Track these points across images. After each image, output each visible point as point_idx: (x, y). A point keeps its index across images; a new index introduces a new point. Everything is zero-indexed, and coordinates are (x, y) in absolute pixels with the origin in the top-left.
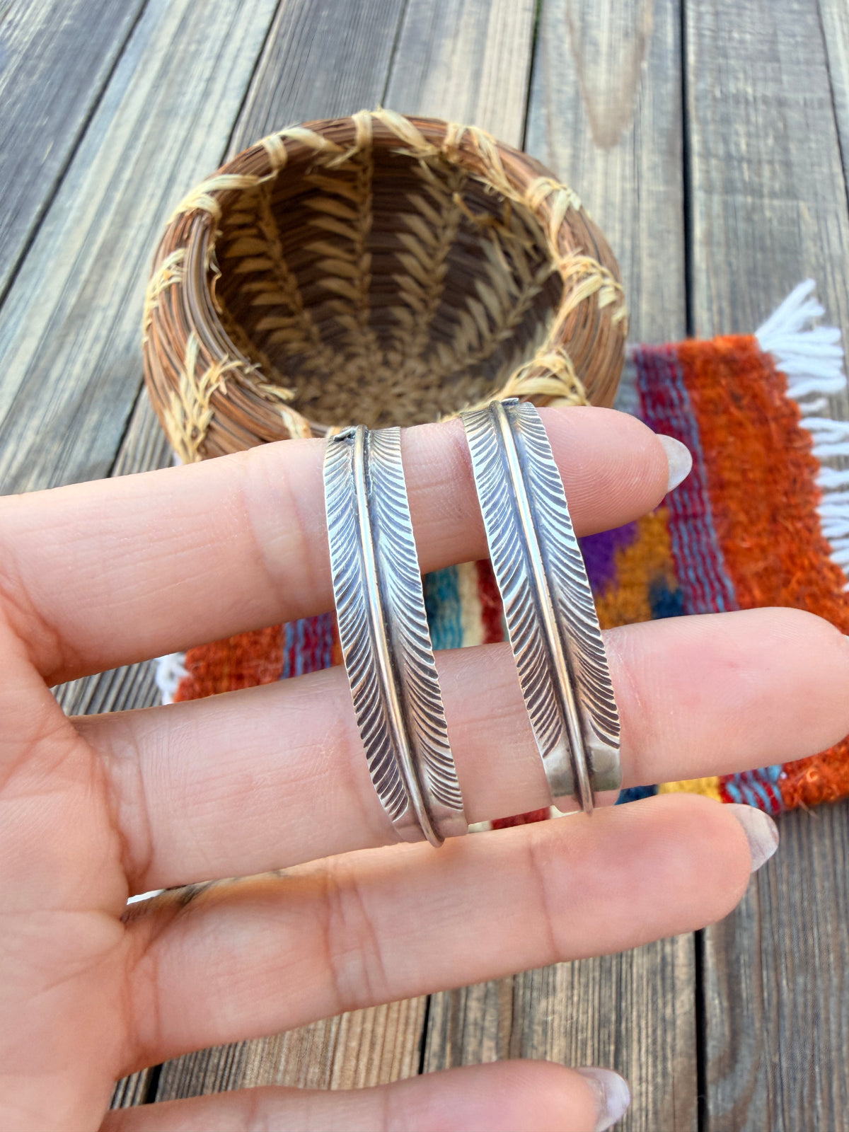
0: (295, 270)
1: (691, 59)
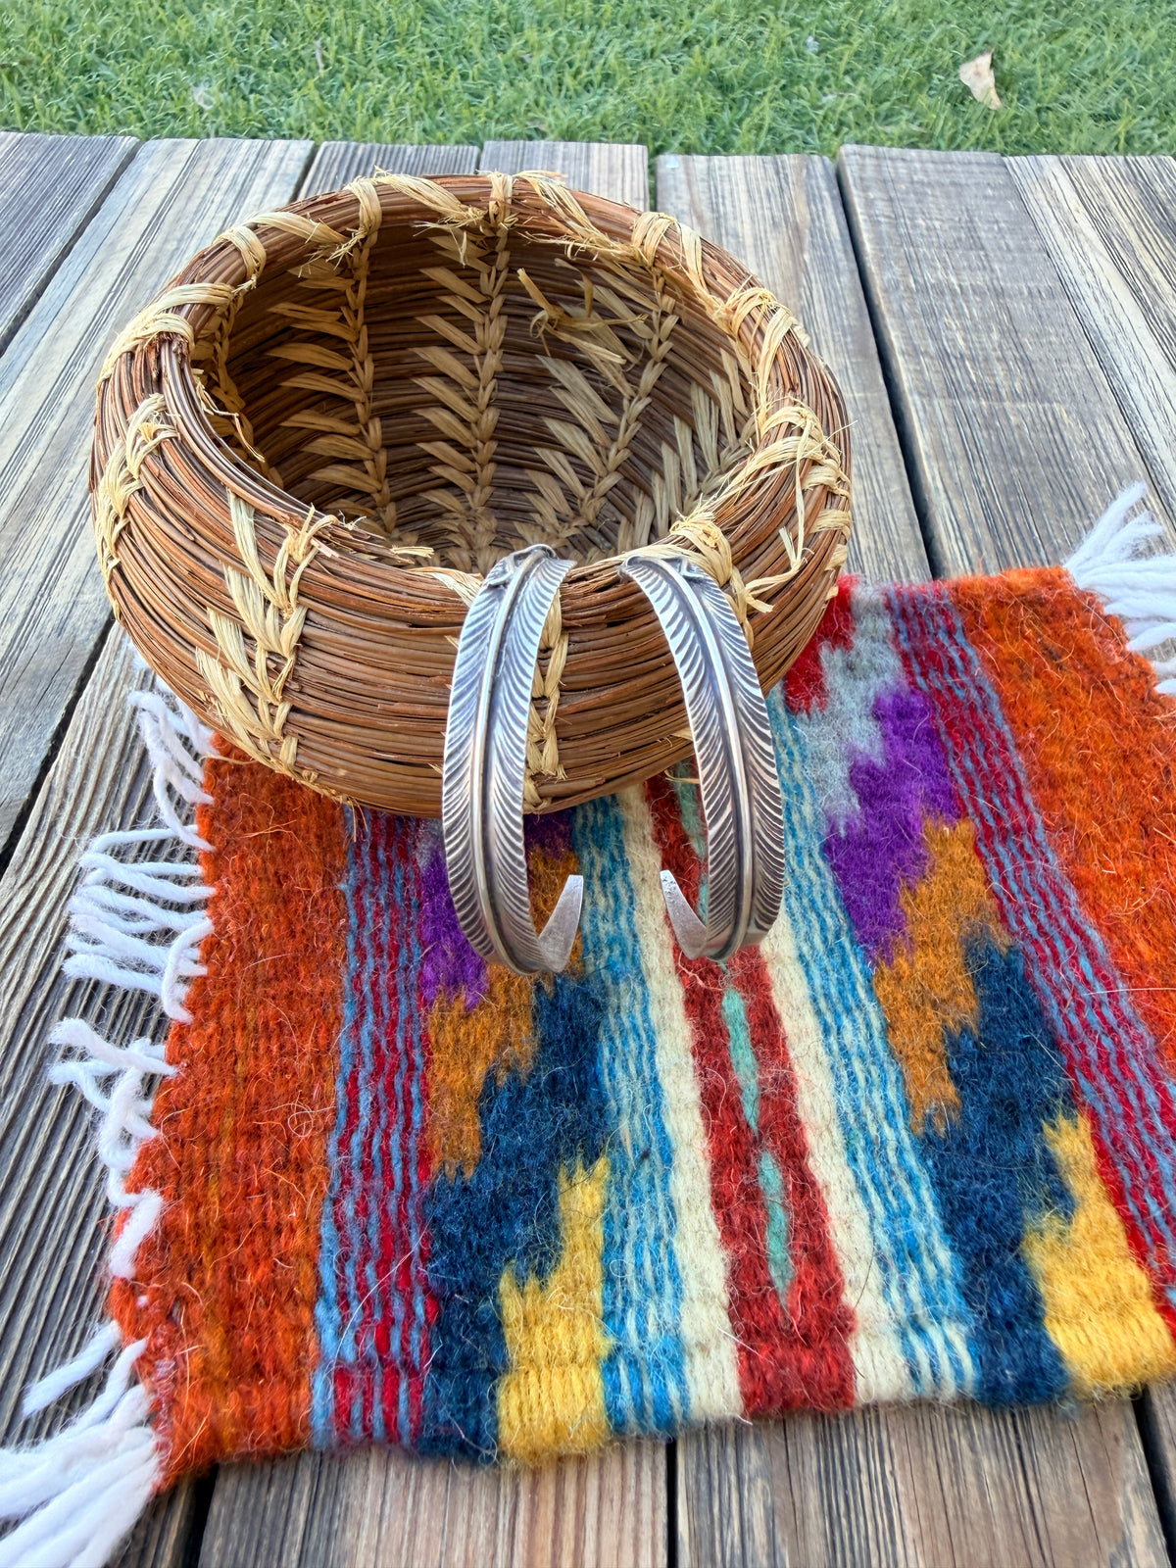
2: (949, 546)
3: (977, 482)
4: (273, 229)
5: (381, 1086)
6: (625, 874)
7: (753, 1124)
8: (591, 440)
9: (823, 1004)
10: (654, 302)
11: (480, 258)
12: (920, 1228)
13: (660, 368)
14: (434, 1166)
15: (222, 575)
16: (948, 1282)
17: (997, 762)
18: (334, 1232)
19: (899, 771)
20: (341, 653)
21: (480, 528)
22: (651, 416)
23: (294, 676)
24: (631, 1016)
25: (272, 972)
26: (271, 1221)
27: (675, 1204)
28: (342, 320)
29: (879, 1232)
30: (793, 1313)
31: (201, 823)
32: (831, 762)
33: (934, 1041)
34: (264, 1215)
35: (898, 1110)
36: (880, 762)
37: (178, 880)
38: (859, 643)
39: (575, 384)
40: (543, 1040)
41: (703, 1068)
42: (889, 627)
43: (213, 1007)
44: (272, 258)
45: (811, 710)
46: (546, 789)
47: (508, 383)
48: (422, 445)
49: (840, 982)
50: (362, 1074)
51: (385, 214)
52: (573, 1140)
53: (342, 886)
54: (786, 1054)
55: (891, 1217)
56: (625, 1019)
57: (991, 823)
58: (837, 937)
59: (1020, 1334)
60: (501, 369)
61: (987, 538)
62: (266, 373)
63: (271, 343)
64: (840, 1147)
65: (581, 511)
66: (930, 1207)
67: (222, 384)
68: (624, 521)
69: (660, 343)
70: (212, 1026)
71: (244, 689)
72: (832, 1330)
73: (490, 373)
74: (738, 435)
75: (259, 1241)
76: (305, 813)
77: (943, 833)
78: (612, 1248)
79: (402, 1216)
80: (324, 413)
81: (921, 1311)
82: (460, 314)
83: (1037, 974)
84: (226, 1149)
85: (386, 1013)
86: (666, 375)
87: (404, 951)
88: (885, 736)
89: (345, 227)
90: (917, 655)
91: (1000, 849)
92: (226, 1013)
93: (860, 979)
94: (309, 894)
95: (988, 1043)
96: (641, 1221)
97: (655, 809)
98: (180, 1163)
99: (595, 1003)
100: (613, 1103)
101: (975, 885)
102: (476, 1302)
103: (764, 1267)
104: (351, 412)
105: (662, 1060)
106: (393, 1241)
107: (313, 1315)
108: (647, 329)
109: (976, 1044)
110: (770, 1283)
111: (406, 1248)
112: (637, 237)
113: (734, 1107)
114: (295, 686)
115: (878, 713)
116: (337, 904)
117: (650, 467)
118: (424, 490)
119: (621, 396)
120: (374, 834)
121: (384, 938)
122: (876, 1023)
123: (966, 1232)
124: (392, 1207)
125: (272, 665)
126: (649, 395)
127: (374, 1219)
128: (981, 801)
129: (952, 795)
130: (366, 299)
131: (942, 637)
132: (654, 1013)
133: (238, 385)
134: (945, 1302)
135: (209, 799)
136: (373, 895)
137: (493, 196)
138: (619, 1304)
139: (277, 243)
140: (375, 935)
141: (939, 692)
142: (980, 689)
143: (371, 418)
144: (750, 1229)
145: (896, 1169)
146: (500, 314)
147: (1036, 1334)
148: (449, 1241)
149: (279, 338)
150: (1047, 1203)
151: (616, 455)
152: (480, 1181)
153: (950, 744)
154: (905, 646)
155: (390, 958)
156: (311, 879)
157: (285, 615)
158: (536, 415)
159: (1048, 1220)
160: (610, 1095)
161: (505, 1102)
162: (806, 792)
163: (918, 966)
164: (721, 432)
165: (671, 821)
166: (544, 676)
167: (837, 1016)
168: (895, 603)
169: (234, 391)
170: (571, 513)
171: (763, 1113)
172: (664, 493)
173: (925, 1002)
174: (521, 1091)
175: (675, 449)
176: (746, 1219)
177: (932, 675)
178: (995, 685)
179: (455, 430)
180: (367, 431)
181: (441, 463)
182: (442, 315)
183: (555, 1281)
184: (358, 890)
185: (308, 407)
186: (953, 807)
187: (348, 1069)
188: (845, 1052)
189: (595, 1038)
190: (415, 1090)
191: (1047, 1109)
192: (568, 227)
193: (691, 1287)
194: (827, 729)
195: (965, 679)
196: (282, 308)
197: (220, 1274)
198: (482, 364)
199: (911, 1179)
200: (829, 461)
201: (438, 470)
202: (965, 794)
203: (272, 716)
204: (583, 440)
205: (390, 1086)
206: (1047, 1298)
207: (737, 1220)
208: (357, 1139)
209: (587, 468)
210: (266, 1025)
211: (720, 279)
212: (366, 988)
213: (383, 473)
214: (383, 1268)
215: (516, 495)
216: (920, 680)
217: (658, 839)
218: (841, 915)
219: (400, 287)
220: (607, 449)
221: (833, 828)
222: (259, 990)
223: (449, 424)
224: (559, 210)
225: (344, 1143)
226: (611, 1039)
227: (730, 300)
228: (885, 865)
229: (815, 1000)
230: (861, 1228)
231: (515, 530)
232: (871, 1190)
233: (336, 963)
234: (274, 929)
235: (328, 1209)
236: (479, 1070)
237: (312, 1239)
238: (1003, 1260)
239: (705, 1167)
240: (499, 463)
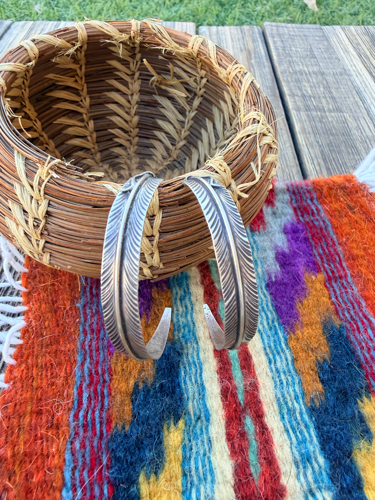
0: (52, 137)
1: (275, 58)
2: (309, 166)
3: (318, 142)
4: (42, 41)
5: (92, 390)
6: (190, 298)
7: (242, 402)
8: (175, 127)
9: (268, 350)
10: (198, 73)
11: (129, 56)
12: (311, 448)
13: (200, 99)
14: (113, 425)
15: (13, 185)
16: (324, 473)
17: (332, 250)
18: (70, 457)
19: (294, 254)
20: (65, 219)
21: (133, 162)
22: (197, 118)
23: (45, 228)
24: (193, 357)
25: (49, 342)
26: (45, 452)
27: (211, 439)
28: (76, 81)
29: (294, 450)
30: (261, 489)
31: (23, 280)
32: (268, 251)
33: (313, 365)
34: (42, 449)
35: (300, 396)
36: (287, 251)
37: (14, 304)
38: (278, 204)
39: (168, 106)
40: (157, 369)
41: (221, 379)
42: (289, 198)
43: (24, 358)
44: (42, 54)
45: (260, 230)
46: (155, 272)
47: (143, 106)
48: (110, 130)
49: (275, 341)
50: (84, 385)
51: (89, 36)
52: (169, 412)
53: (78, 305)
54: (254, 372)
55: (299, 443)
56: (190, 358)
57: (330, 274)
58: (273, 322)
59: (355, 496)
60: (139, 100)
61: (322, 163)
62: (46, 102)
63: (47, 90)
64: (277, 412)
65: (172, 155)
66: (315, 439)
67: (27, 106)
68: (187, 158)
69: (200, 89)
70: (23, 366)
71: (25, 233)
72: (277, 496)
73: (135, 102)
74: (231, 125)
75: (40, 461)
76: (64, 275)
77: (312, 279)
78: (186, 460)
79: (100, 448)
80: (71, 118)
81: (314, 486)
82: (122, 79)
83: (352, 336)
84: (27, 419)
85: (95, 358)
86: (203, 102)
87: (102, 332)
88: (289, 240)
89: (72, 41)
90: (299, 209)
91: (334, 285)
92: (29, 361)
93: (283, 340)
94: (65, 308)
95: (334, 366)
96: (198, 447)
97: (201, 271)
98: (8, 428)
99: (178, 352)
100: (186, 395)
101: (326, 299)
102: (129, 487)
103: (248, 467)
104: (81, 118)
105: (205, 375)
106: (95, 460)
107: (61, 496)
108: (195, 84)
109: (329, 367)
110: (251, 475)
111: (101, 464)
112: (190, 45)
113: (234, 396)
114: (46, 233)
115: (285, 231)
116: (76, 312)
117: (197, 137)
118: (112, 147)
119: (185, 110)
120: (91, 283)
121: (95, 326)
122: (290, 358)
123: (330, 449)
124: (95, 444)
125: (36, 224)
126: (196, 110)
127: (88, 449)
128: (326, 265)
129: (315, 263)
130: (85, 73)
131: (309, 201)
132: (202, 355)
133: (34, 107)
134: (323, 482)
135: (26, 270)
136: (90, 308)
137: (132, 29)
138: (189, 485)
139: (43, 47)
140: (90, 325)
141: (308, 223)
142: (324, 222)
143: (90, 120)
144: (242, 450)
145: (300, 422)
146: (138, 79)
147: (361, 496)
148: (118, 459)
149: (51, 88)
150: (361, 436)
151: (184, 133)
152: (132, 431)
153: (313, 243)
154: (295, 205)
155: (96, 335)
156: (66, 302)
157: (40, 203)
158: (153, 118)
159: (363, 444)
160: (184, 392)
161: (142, 396)
162: (259, 263)
163: (305, 334)
164: (224, 124)
165: (207, 276)
166: (152, 227)
167: (274, 355)
168: (291, 189)
169: (33, 109)
170: (168, 156)
171: (246, 398)
172: (203, 148)
173: (309, 349)
174: (149, 391)
175: (206, 130)
176: (240, 445)
177: (305, 216)
178: (330, 220)
179: (123, 124)
180: (88, 125)
181: (117, 137)
182: (115, 79)
183: (161, 476)
184: (84, 306)
185: (64, 116)
186: (316, 269)
187: (79, 383)
188: (278, 371)
189: (179, 367)
190: (106, 391)
191: (359, 393)
192: (163, 41)
193: (219, 477)
194: (266, 238)
195: (318, 218)
196: (51, 76)
197: (22, 477)
198: (132, 98)
199: (306, 426)
200: (270, 134)
201: (116, 140)
202: (320, 262)
203: (38, 245)
204: (171, 128)
205: (95, 391)
206: (364, 478)
207: (236, 445)
208: (81, 414)
209: (173, 138)
210: (46, 364)
211: (224, 61)
212: (87, 348)
213: (95, 141)
214: (91, 472)
215: (146, 149)
216: (301, 218)
217: (202, 283)
218: (274, 313)
219: (98, 68)
220: (181, 131)
221: (270, 278)
222: (44, 350)
223: (120, 122)
224: (159, 35)
225: (76, 416)
226: (185, 368)
227: (228, 69)
228: (291, 292)
229: (265, 349)
230: (287, 449)
231: (146, 162)
232: (291, 431)
233: (75, 337)
234: (51, 323)
235: (69, 446)
236: (132, 382)
237: (61, 460)
238: (345, 462)
239: (223, 422)
240: (140, 137)
